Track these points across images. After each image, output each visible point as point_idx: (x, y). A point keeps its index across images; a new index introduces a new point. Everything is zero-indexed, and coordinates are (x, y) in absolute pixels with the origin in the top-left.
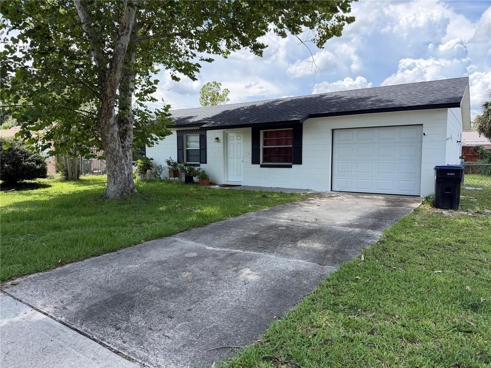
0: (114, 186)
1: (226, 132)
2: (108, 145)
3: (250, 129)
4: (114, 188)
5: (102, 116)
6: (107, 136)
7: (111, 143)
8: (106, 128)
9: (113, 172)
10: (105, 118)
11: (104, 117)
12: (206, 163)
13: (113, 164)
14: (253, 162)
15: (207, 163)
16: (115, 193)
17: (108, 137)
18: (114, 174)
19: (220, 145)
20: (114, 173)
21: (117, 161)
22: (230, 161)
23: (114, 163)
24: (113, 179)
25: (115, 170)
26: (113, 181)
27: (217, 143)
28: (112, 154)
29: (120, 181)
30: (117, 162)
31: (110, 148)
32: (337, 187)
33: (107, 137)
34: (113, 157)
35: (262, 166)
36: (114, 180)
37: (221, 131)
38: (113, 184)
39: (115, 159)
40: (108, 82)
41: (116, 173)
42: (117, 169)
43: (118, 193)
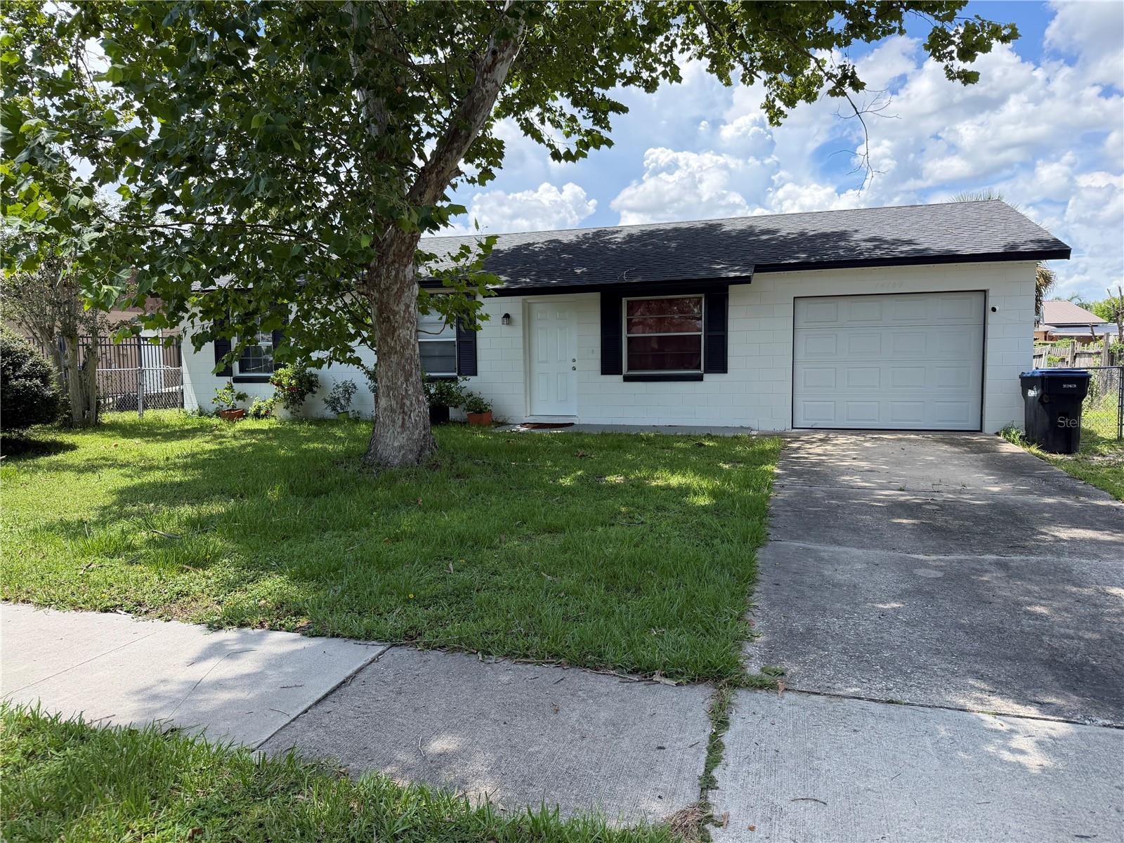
0: (402, 433)
1: (529, 301)
2: (395, 330)
3: (596, 297)
4: (401, 439)
5: (390, 260)
6: (396, 309)
7: (403, 326)
8: (396, 290)
9: (402, 399)
10: (397, 265)
11: (394, 262)
12: (475, 374)
13: (402, 379)
14: (605, 371)
15: (479, 373)
16: (403, 452)
17: (398, 312)
18: (404, 404)
19: (516, 332)
20: (405, 401)
21: (412, 372)
22: (537, 368)
23: (405, 376)
24: (401, 417)
25: (407, 396)
26: (400, 422)
27: (505, 328)
28: (402, 355)
29: (416, 420)
30: (411, 375)
31: (400, 340)
32: (805, 419)
33: (395, 313)
34: (403, 361)
35: (627, 379)
36: (404, 419)
37: (518, 300)
38: (399, 430)
39: (407, 367)
40: (434, 175)
41: (408, 403)
42: (410, 392)
43: (411, 451)
